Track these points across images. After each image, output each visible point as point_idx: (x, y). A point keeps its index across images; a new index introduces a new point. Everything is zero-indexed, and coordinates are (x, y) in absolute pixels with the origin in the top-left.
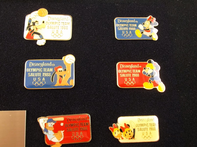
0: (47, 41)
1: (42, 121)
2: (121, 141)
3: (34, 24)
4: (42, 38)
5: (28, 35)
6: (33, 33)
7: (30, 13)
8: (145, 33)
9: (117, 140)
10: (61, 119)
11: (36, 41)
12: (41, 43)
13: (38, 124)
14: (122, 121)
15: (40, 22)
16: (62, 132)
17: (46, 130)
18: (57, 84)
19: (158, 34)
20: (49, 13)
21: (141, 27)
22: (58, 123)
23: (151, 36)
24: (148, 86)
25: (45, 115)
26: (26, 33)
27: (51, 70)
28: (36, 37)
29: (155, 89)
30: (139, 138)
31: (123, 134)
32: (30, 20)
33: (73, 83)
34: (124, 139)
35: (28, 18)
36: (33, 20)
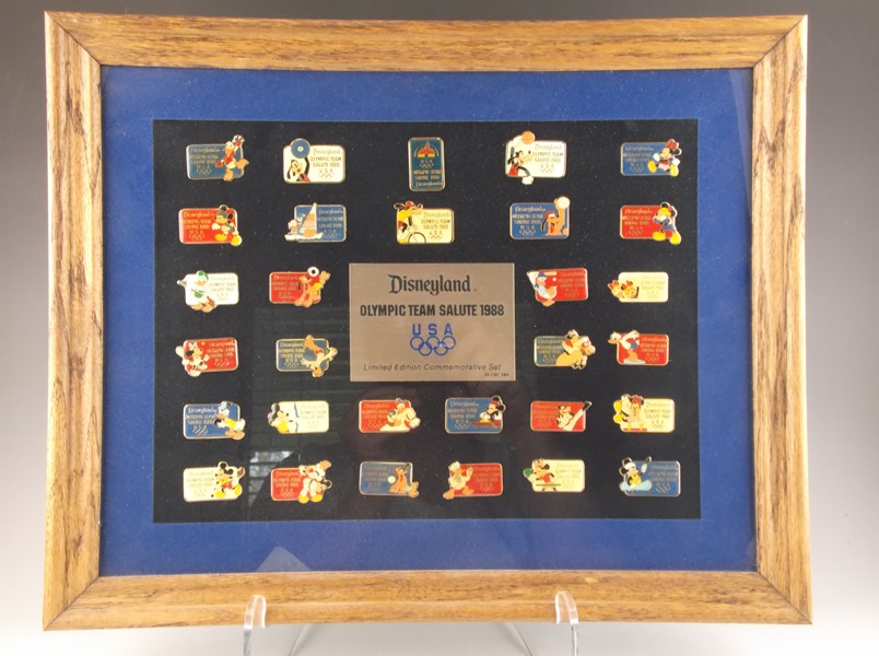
0: (535, 179)
1: (533, 276)
2: (622, 300)
3: (518, 154)
4: (528, 174)
5: (512, 171)
6: (517, 167)
7: (511, 138)
8: (661, 166)
9: (616, 299)
10: (554, 273)
11: (521, 179)
12: (527, 181)
13: (528, 278)
14: (624, 277)
15: (526, 153)
16: (555, 288)
17: (537, 285)
18: (549, 234)
19: (679, 167)
20: (537, 139)
21: (657, 157)
22: (550, 278)
23: (668, 171)
24: (658, 236)
25: (536, 270)
26: (508, 168)
27: (541, 216)
28: (521, 173)
29: (667, 241)
30: (643, 298)
31: (624, 292)
32: (513, 149)
33: (567, 232)
34: (625, 298)
35: (510, 145)
36: (516, 150)
